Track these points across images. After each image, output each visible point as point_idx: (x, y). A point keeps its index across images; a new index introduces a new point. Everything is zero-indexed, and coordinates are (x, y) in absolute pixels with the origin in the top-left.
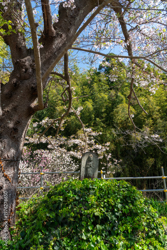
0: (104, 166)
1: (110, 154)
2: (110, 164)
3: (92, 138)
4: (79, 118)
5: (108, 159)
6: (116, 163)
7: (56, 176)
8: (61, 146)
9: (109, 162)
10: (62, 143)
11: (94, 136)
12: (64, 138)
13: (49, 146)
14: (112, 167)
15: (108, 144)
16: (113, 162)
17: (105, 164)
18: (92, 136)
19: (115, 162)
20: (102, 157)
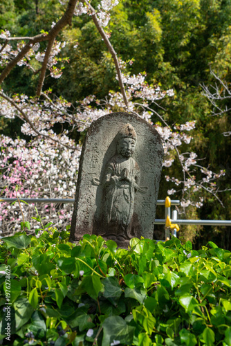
0: (175, 188)
1: (194, 155)
2: (190, 182)
3: (145, 105)
4: (107, 36)
5: (186, 168)
6: (206, 180)
7: (49, 207)
8: (58, 128)
9: (187, 176)
10: (59, 119)
11: (150, 101)
12: (62, 104)
13: (25, 129)
14: (195, 190)
15: (189, 126)
16: (199, 177)
17: (178, 182)
18: (146, 100)
19: (205, 176)
20: (168, 163)
